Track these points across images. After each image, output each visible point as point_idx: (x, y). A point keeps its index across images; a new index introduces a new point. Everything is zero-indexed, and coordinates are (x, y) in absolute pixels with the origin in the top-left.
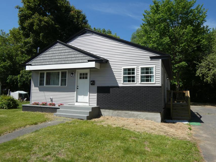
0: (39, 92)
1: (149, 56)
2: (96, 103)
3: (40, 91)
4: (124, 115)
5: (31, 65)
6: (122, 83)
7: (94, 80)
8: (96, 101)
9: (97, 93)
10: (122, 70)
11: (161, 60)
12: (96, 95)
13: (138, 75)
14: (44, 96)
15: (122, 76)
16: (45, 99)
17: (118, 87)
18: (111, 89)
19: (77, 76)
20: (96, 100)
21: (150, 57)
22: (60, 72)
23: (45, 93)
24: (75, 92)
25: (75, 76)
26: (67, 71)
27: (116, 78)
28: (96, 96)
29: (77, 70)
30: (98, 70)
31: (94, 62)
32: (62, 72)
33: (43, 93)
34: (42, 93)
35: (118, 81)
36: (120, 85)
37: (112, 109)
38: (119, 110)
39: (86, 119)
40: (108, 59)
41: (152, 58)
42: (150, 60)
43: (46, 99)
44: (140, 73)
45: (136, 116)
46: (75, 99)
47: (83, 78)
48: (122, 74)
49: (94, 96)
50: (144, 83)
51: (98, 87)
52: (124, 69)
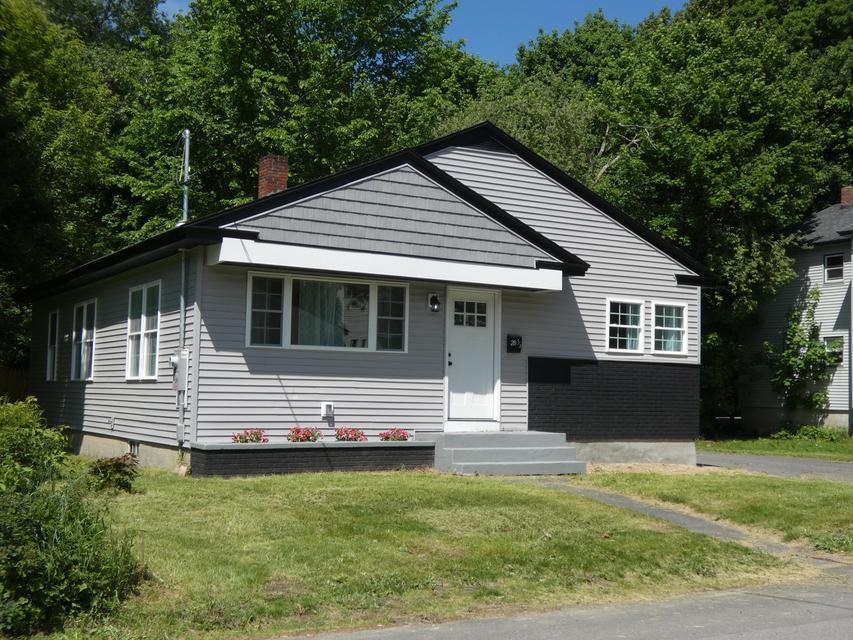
0: (248, 375)
1: (674, 273)
2: (526, 420)
3: (252, 371)
4: (611, 456)
8: (526, 413)
9: (529, 381)
10: (608, 308)
11: (699, 288)
13: (650, 326)
14: (283, 397)
15: (606, 326)
16: (289, 411)
17: (596, 362)
18: (573, 368)
20: (526, 407)
21: (676, 276)
22: (373, 284)
23: (285, 383)
24: (442, 378)
25: (443, 310)
26: (406, 286)
27: (588, 331)
28: (526, 395)
29: (449, 287)
32: (382, 289)
33: (277, 383)
35: (592, 343)
36: (600, 357)
41: (681, 280)
42: (675, 284)
43: (296, 411)
44: (653, 322)
45: (641, 455)
46: (446, 407)
47: (470, 322)
49: (522, 392)
50: (660, 352)
51: (531, 359)
52: (611, 303)
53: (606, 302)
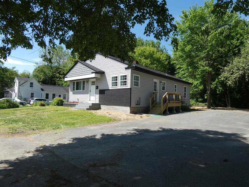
5: (67, 77)
6: (111, 87)
7: (97, 85)
8: (98, 100)
10: (111, 78)
11: (130, 69)
12: (99, 95)
13: (119, 81)
14: (75, 97)
15: (111, 82)
16: (75, 99)
17: (109, 90)
18: (105, 91)
19: (90, 83)
21: (125, 68)
22: (82, 81)
24: (89, 94)
25: (89, 83)
26: (85, 80)
30: (100, 78)
31: (94, 74)
32: (83, 81)
34: (74, 95)
36: (110, 88)
37: (106, 105)
38: (109, 105)
39: (86, 110)
40: (105, 71)
41: (126, 68)
42: (125, 70)
46: (89, 99)
47: (93, 84)
48: (111, 81)
49: (98, 96)
50: (122, 86)
51: (99, 90)
52: (112, 77)
53: (111, 77)
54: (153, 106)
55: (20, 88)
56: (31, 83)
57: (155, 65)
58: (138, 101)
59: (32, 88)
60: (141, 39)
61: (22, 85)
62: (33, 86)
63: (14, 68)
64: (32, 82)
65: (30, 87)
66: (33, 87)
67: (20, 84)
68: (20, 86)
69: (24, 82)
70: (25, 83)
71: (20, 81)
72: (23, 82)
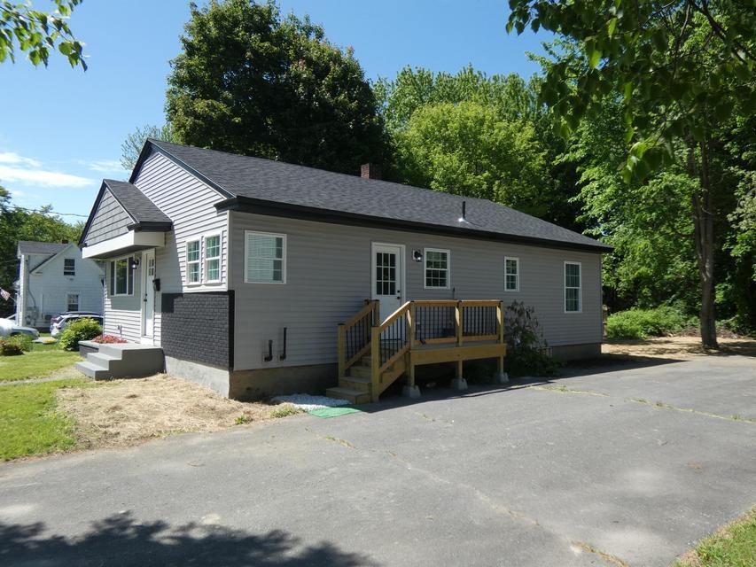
0: (111, 310)
2: (160, 339)
5: (86, 246)
6: (186, 284)
7: (158, 278)
8: (160, 334)
9: (161, 311)
10: (187, 249)
11: (228, 212)
12: (160, 316)
13: (203, 259)
14: (115, 321)
15: (186, 264)
16: (116, 328)
17: (183, 295)
18: (174, 300)
19: (143, 264)
20: (160, 330)
21: (215, 206)
22: (128, 257)
24: (140, 310)
25: (141, 267)
26: (134, 255)
28: (161, 321)
31: (133, 231)
34: (114, 313)
35: (182, 279)
37: (176, 358)
38: (183, 358)
39: (93, 376)
40: (173, 219)
41: (219, 208)
44: (205, 255)
46: (141, 327)
48: (186, 259)
49: (158, 319)
50: (210, 282)
51: (163, 295)
52: (189, 244)
53: (185, 244)
54: (352, 361)
55: (30, 281)
56: (66, 261)
57: (487, 174)
58: (271, 342)
59: (71, 279)
60: (475, 73)
61: (36, 271)
62: (75, 271)
63: (46, 210)
64: (70, 257)
65: (65, 273)
66: (73, 274)
67: (32, 267)
68: (31, 272)
69: (43, 259)
70: (47, 260)
71: (29, 256)
72: (41, 257)
